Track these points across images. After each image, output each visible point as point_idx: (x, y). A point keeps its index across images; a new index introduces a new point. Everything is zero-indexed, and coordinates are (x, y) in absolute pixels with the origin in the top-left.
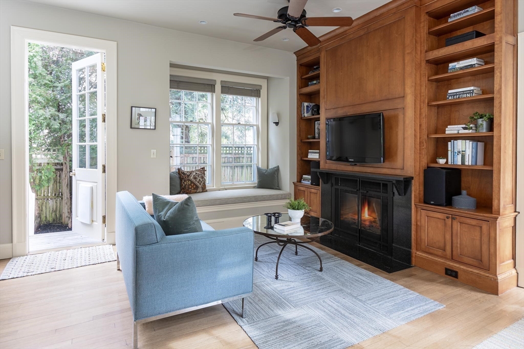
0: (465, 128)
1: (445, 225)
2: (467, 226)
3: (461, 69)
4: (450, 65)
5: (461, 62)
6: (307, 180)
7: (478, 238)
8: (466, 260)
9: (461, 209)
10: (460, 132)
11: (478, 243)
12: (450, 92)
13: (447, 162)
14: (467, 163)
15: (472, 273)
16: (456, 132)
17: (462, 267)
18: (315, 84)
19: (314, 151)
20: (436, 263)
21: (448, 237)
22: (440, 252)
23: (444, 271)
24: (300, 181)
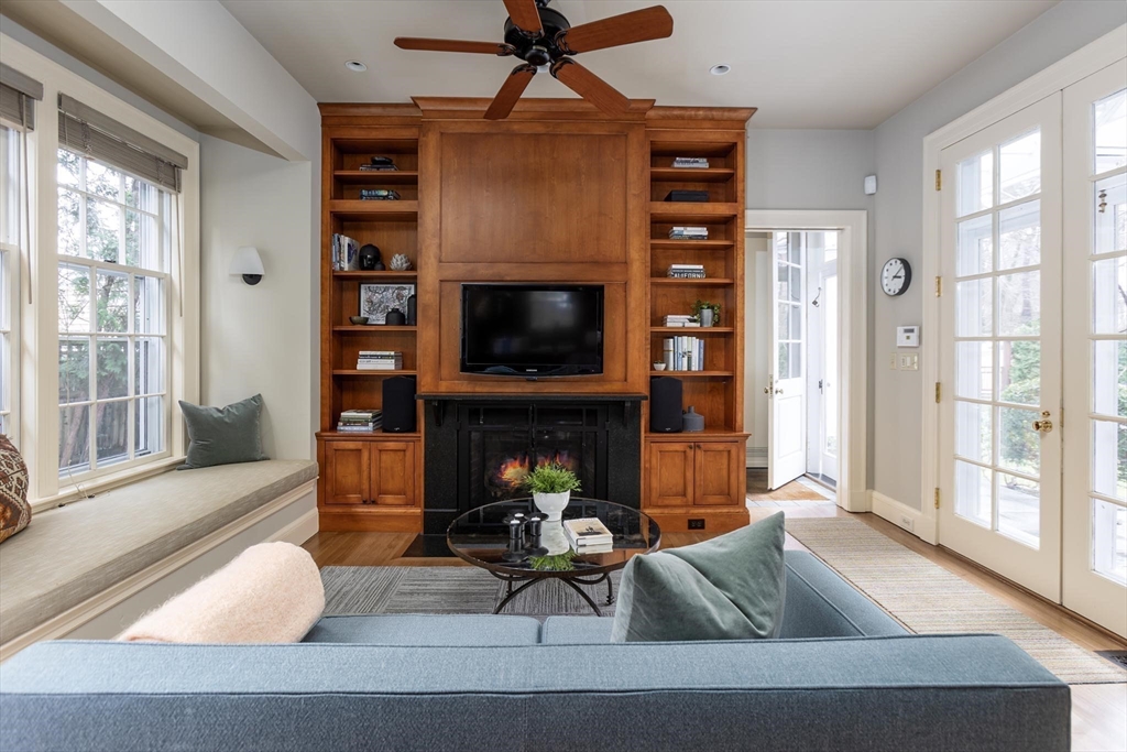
0: (691, 321)
1: (686, 458)
2: (712, 453)
3: (691, 238)
4: (675, 228)
5: (689, 229)
6: (359, 422)
7: (725, 466)
8: (712, 499)
9: (696, 432)
10: (686, 325)
11: (725, 473)
12: (674, 266)
13: (666, 369)
14: (693, 369)
15: (722, 515)
16: (681, 325)
17: (709, 511)
18: (385, 198)
19: (379, 353)
20: (676, 517)
21: (689, 475)
22: (678, 501)
23: (687, 525)
24: (334, 427)
